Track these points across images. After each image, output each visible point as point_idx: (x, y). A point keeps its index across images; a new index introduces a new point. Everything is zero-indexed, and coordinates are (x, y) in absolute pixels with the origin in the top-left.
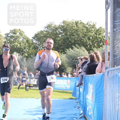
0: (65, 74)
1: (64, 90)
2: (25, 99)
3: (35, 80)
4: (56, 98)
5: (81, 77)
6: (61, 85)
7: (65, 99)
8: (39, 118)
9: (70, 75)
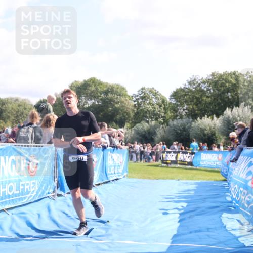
0: (215, 147)
1: (214, 168)
2: (162, 180)
3: (174, 154)
4: (204, 180)
5: (239, 150)
6: (209, 162)
7: (217, 181)
8: (182, 207)
9: (222, 148)
